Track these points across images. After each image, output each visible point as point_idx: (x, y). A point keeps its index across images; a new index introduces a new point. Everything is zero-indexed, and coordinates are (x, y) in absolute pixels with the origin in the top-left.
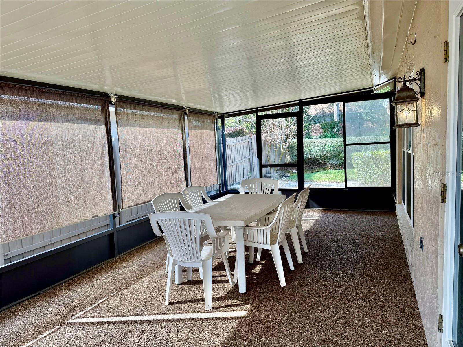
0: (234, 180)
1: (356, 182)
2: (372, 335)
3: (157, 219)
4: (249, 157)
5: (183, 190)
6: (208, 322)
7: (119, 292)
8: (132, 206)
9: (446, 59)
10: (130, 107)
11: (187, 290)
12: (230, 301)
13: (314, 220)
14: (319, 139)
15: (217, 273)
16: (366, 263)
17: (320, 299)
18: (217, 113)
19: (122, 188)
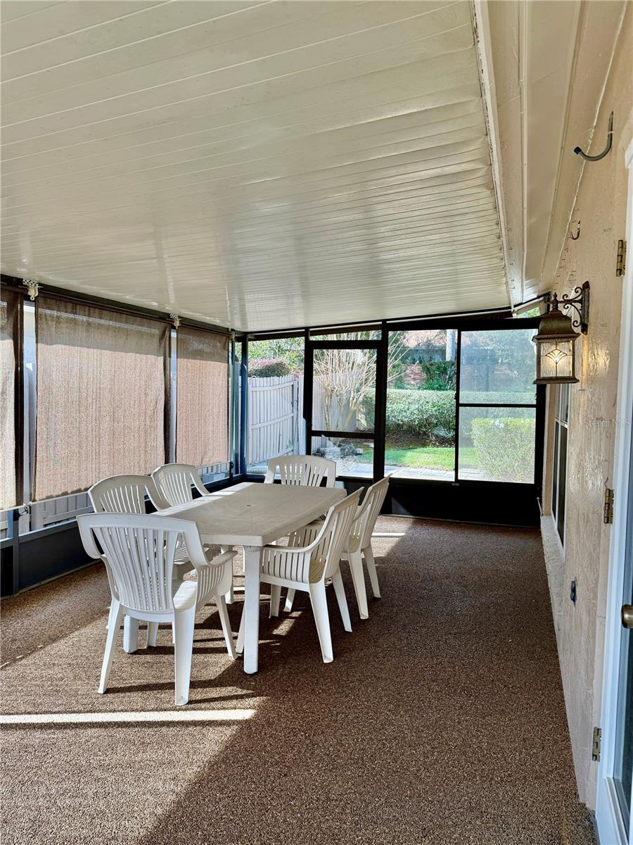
0: (261, 456)
1: (476, 471)
2: (479, 761)
3: (92, 526)
4: (292, 415)
5: (156, 470)
6: (178, 729)
7: (10, 664)
8: (54, 495)
9: (621, 270)
10: (66, 307)
11: (146, 665)
12: (224, 689)
13: (397, 537)
14: (417, 391)
15: (205, 633)
16: (481, 623)
17: (392, 688)
18: (234, 331)
19: (36, 460)
